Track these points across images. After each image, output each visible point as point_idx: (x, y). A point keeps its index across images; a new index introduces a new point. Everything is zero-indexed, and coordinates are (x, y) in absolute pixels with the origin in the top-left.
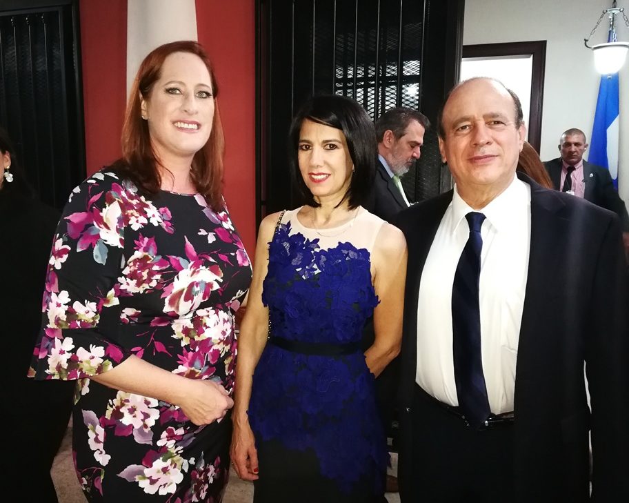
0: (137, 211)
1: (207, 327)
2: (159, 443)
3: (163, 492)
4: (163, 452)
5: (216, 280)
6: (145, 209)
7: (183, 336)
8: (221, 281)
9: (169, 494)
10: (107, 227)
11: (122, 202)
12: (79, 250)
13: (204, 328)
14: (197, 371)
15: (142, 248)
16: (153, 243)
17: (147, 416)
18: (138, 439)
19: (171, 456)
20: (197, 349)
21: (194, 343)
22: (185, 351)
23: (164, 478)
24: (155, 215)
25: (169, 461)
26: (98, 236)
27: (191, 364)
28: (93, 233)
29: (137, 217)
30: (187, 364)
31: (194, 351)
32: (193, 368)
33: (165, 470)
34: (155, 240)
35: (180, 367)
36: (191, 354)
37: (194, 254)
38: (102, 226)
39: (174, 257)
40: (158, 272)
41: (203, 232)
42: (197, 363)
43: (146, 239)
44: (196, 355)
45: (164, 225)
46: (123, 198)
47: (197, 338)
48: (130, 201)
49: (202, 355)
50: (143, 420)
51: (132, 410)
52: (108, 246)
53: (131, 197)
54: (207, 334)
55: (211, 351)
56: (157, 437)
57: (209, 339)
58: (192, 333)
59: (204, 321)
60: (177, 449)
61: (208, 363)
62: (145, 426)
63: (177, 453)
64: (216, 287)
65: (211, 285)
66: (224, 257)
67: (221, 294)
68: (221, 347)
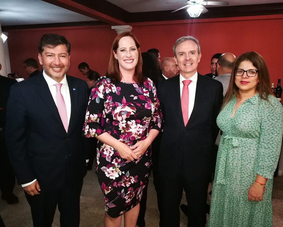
0: (108, 87)
1: (131, 128)
2: (113, 163)
3: (111, 178)
4: (113, 166)
5: (133, 111)
6: (112, 87)
7: (122, 129)
8: (135, 112)
9: (112, 179)
10: (100, 93)
12: (93, 99)
13: (130, 128)
14: (126, 141)
15: (108, 99)
17: (110, 153)
18: (107, 159)
19: (115, 168)
20: (126, 134)
21: (125, 132)
22: (122, 134)
23: (112, 174)
24: (114, 89)
25: (115, 169)
26: (97, 95)
27: (124, 139)
28: (96, 94)
29: (108, 89)
30: (122, 138)
31: (125, 135)
32: (124, 140)
33: (113, 171)
34: (112, 97)
35: (120, 139)
36: (124, 135)
37: (125, 102)
38: (98, 92)
39: (117, 102)
40: (111, 107)
41: (132, 96)
42: (126, 139)
43: (110, 96)
44: (125, 136)
45: (117, 92)
46: (105, 84)
47: (126, 131)
48: (107, 84)
49: (128, 137)
50: (109, 154)
51: (107, 150)
52: (100, 98)
53: (108, 83)
54: (130, 130)
55: (132, 136)
56: (112, 161)
57: (131, 132)
58: (125, 129)
59: (130, 126)
60: (118, 166)
61: (130, 140)
62: (109, 156)
63: (118, 167)
64: (132, 113)
65: (130, 113)
66: (138, 105)
67: (136, 116)
68: (136, 136)
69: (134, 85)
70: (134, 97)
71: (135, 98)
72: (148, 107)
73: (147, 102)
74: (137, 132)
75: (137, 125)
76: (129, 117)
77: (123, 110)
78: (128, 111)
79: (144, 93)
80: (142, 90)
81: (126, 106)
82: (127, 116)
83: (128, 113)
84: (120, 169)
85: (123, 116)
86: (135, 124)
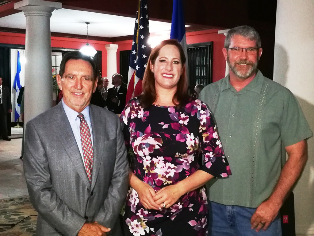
1: (156, 168)
2: (137, 214)
3: (135, 234)
4: (138, 218)
5: (157, 144)
7: (146, 169)
8: (161, 145)
11: (132, 107)
16: (135, 125)
17: (135, 200)
18: (132, 210)
19: (141, 222)
20: (150, 176)
21: (149, 173)
22: (146, 176)
23: (136, 229)
27: (148, 182)
28: (122, 118)
29: (134, 114)
30: (146, 181)
33: (137, 226)
36: (147, 178)
38: (124, 116)
39: (139, 132)
40: (133, 137)
41: (162, 123)
42: (150, 182)
44: (150, 178)
47: (150, 171)
48: (135, 107)
49: (152, 180)
50: (134, 202)
51: (132, 196)
52: (124, 123)
54: (156, 171)
55: (157, 179)
56: (137, 212)
57: (156, 173)
58: (149, 169)
59: (155, 165)
60: (145, 219)
61: (155, 184)
62: (134, 204)
63: (144, 221)
64: (157, 147)
65: (154, 146)
66: (167, 136)
67: (162, 152)
68: (164, 180)
69: (169, 109)
70: (163, 125)
71: (165, 126)
72: (180, 139)
73: (180, 133)
74: (166, 174)
75: (165, 164)
76: (152, 152)
77: (144, 142)
78: (151, 144)
79: (180, 119)
80: (179, 115)
81: (149, 137)
82: (150, 150)
83: (151, 147)
84: (146, 224)
85: (143, 150)
86: (163, 162)
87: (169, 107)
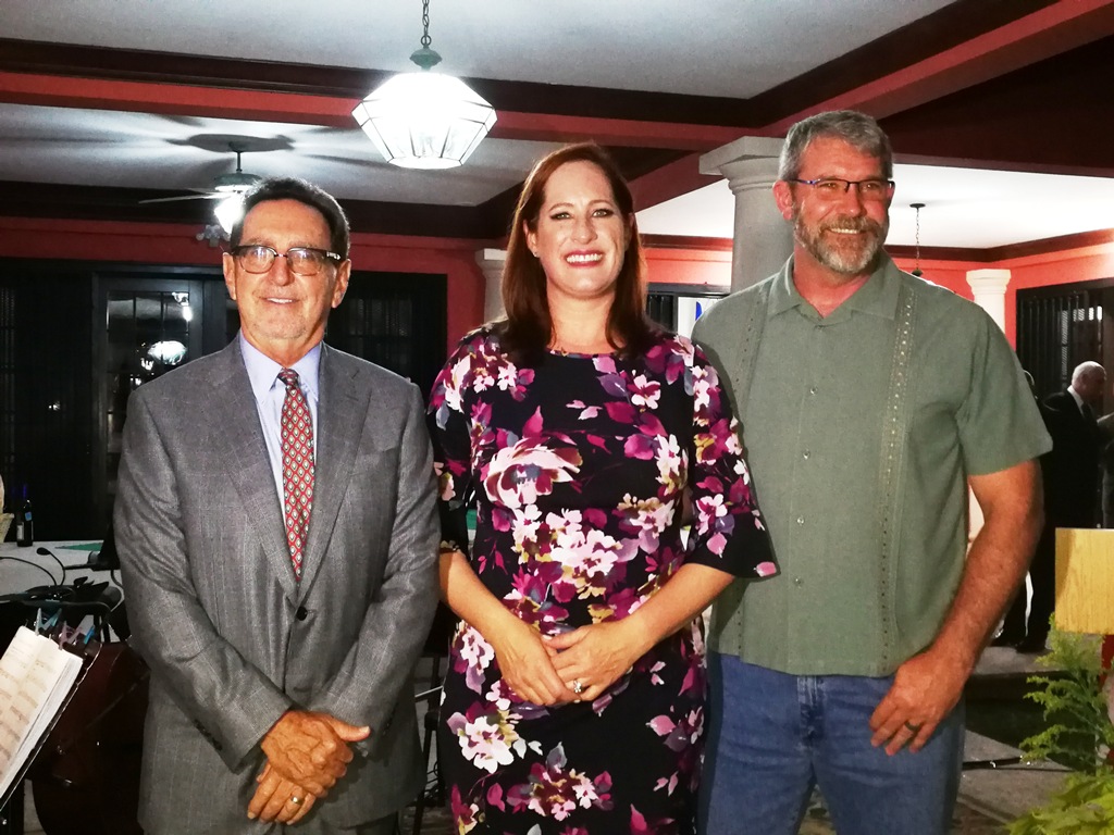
17: (482, 652)
18: (469, 682)
28: (440, 393)
30: (522, 589)
37: (539, 428)
38: (450, 385)
39: (504, 430)
45: (514, 390)
47: (538, 557)
51: (471, 641)
60: (512, 716)
65: (553, 473)
69: (595, 361)
79: (634, 391)
85: (519, 486)
87: (596, 356)
